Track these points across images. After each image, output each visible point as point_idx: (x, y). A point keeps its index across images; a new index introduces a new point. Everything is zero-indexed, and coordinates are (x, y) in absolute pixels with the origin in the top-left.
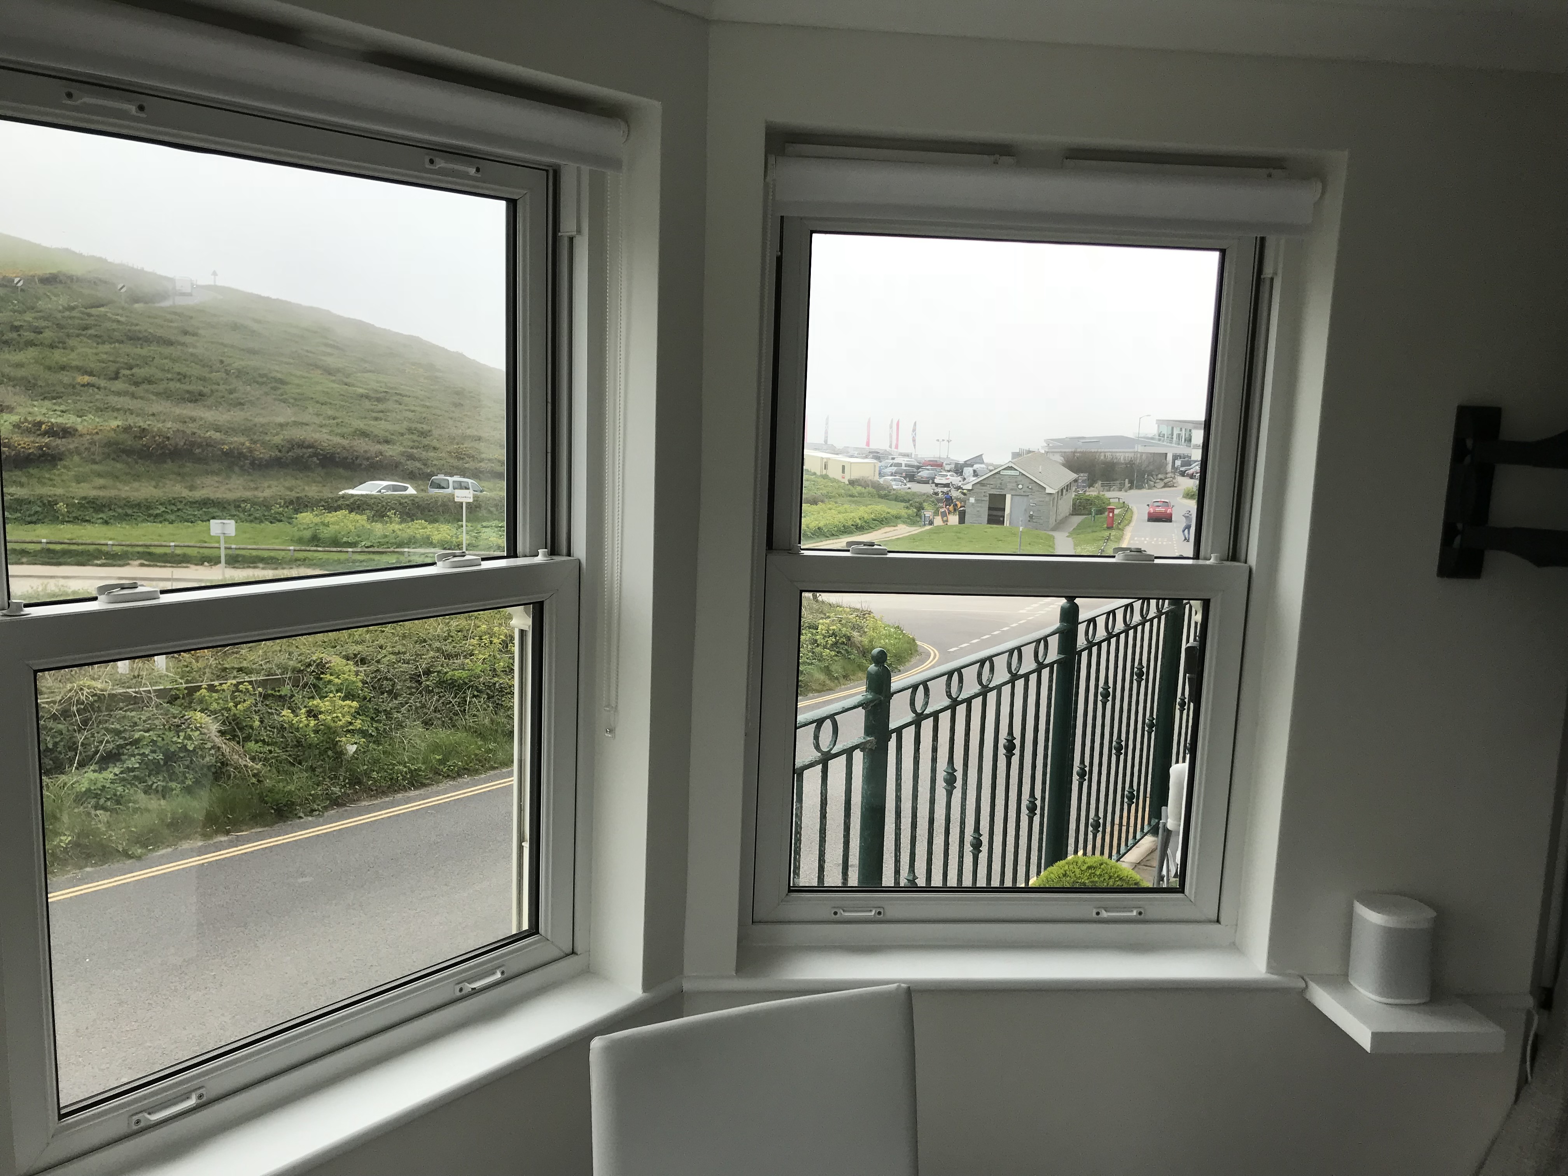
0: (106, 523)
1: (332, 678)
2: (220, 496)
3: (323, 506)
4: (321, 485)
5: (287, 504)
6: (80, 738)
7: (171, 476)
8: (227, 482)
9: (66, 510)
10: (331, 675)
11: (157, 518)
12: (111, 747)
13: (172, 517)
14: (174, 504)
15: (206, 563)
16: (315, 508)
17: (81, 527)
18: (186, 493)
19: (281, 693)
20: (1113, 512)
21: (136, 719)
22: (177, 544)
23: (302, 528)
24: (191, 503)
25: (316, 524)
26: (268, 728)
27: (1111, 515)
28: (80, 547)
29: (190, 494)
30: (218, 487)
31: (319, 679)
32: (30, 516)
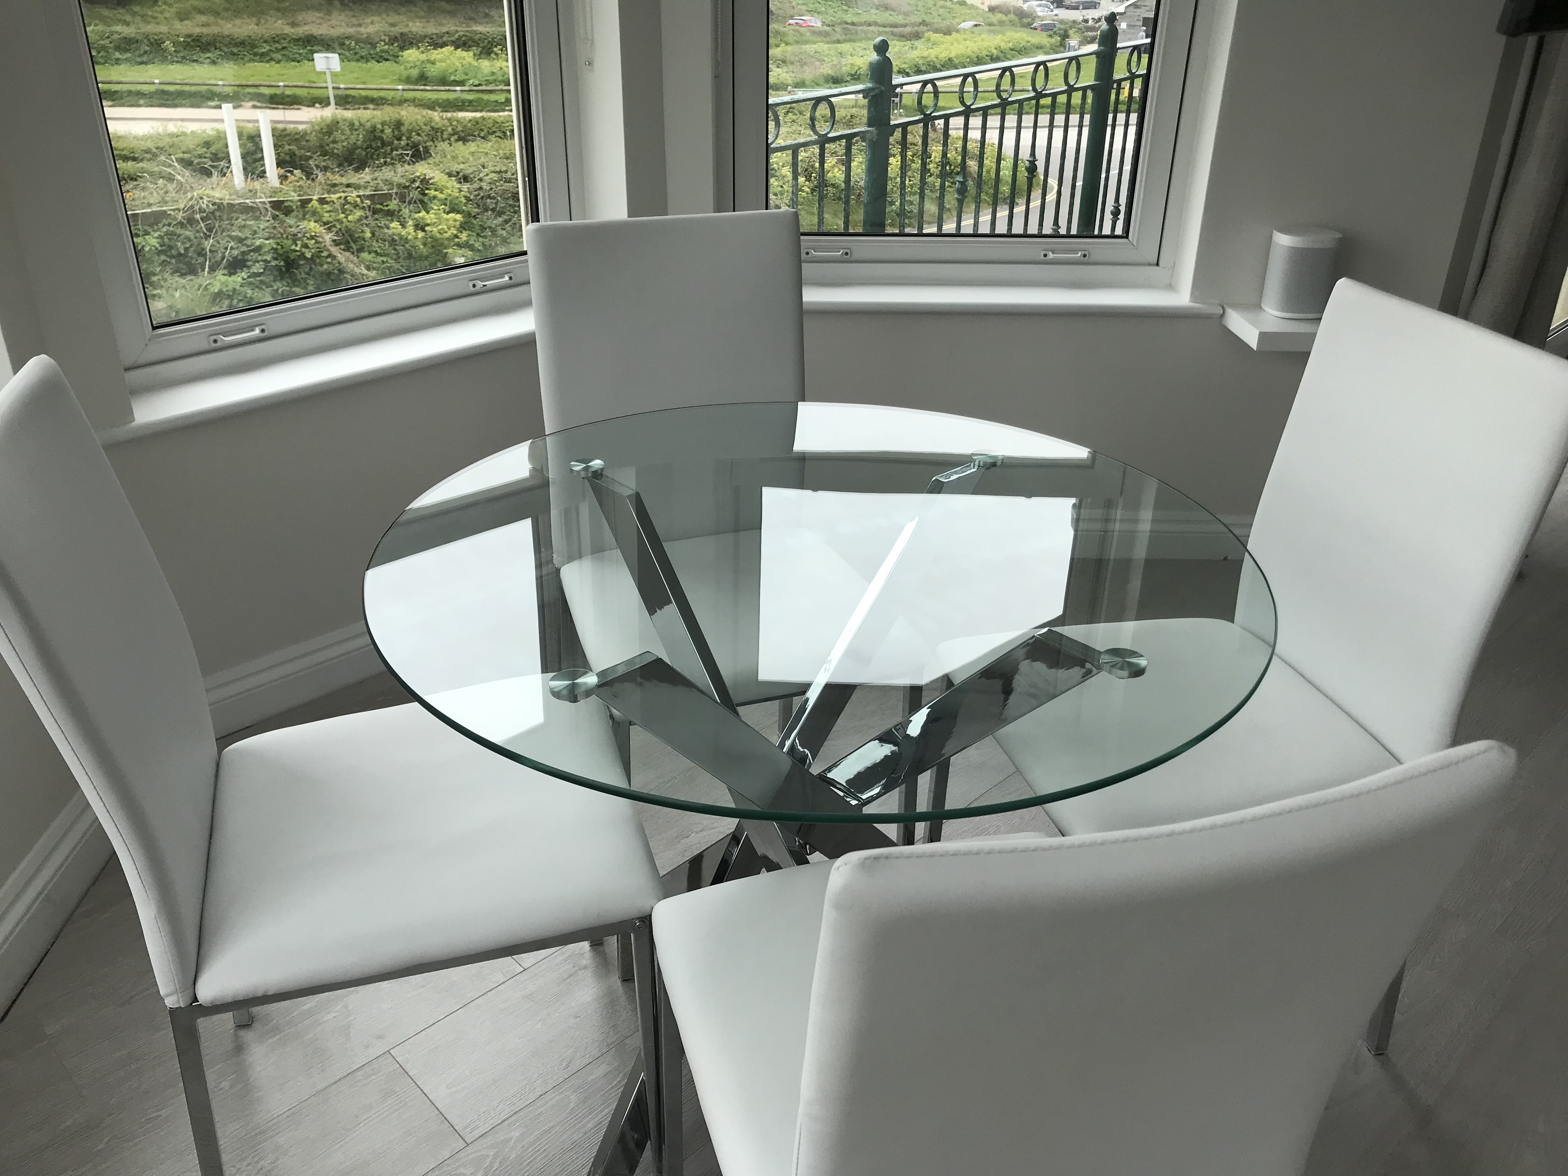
0: (214, 63)
1: (437, 193)
2: (324, 33)
3: (428, 42)
4: (424, 20)
5: (392, 41)
6: (208, 244)
7: (271, 12)
8: (329, 18)
9: (173, 49)
10: (436, 190)
11: (264, 57)
12: (236, 253)
13: (277, 56)
14: (277, 42)
15: (317, 105)
16: (420, 45)
17: (191, 68)
18: (288, 30)
19: (389, 207)
21: (255, 228)
22: (286, 83)
23: (409, 67)
24: (295, 40)
25: (423, 62)
26: (380, 241)
28: (193, 88)
29: (292, 30)
30: (320, 24)
31: (425, 195)
32: (140, 56)
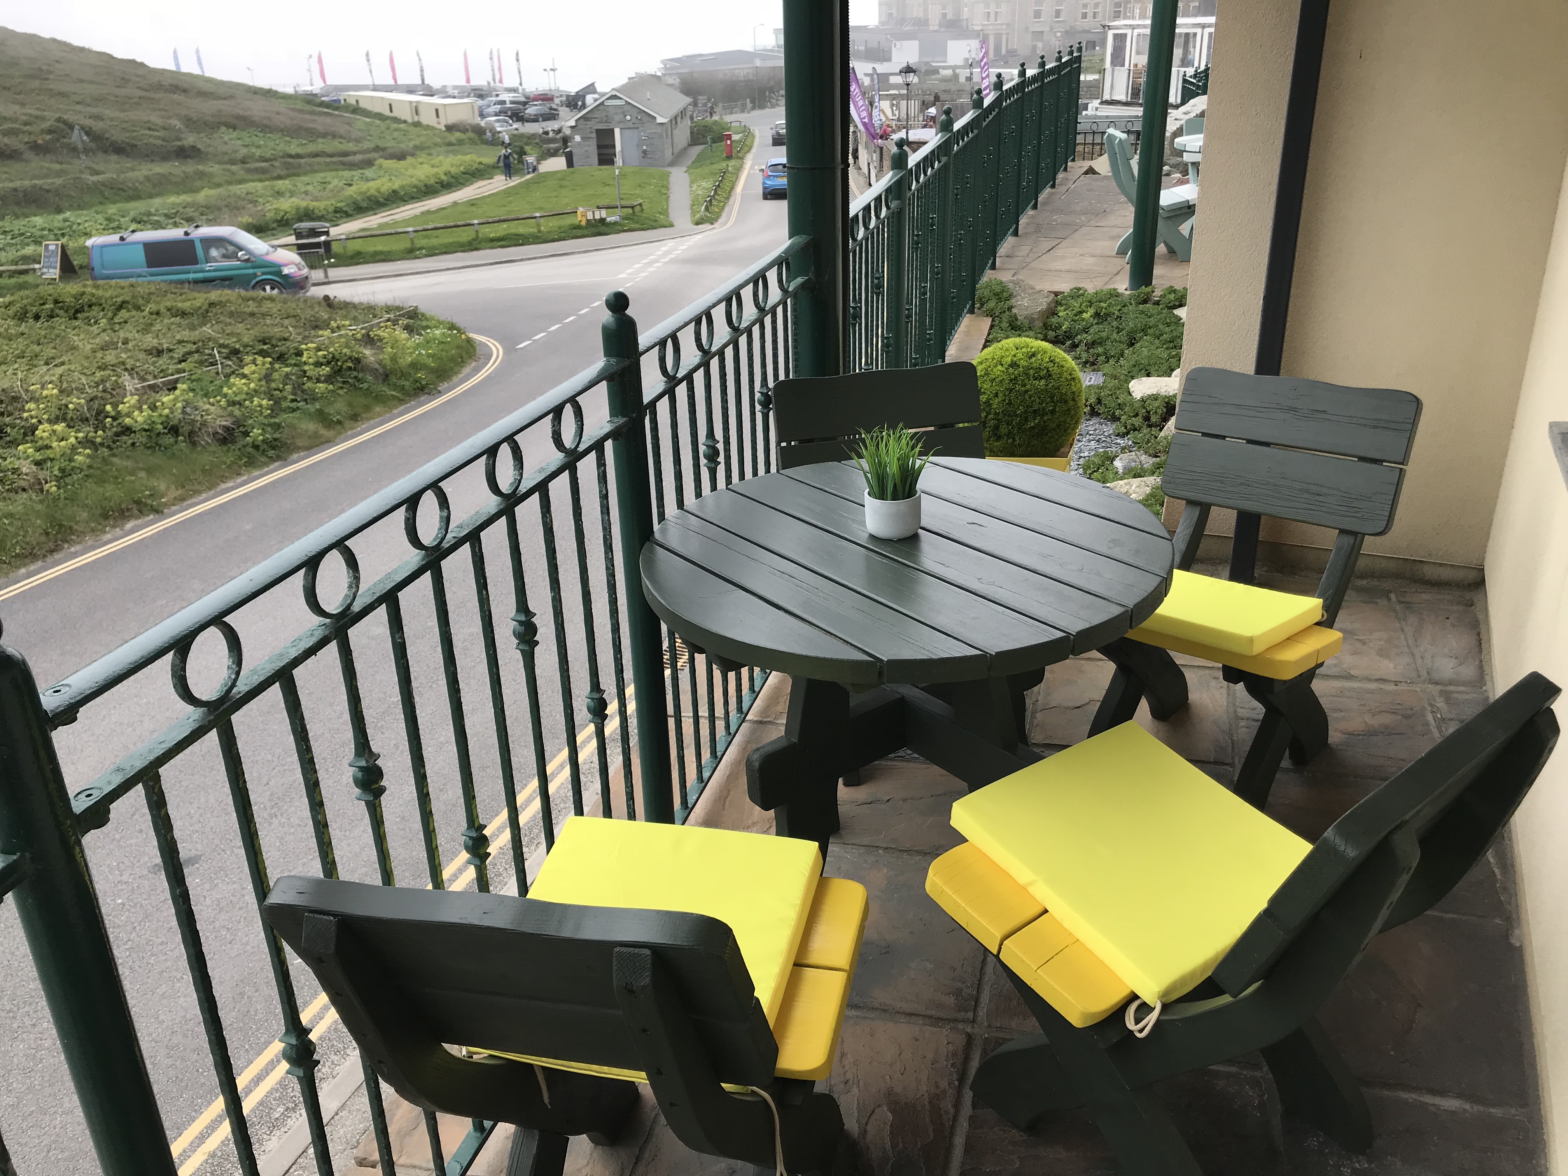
20: (730, 139)
27: (729, 142)
